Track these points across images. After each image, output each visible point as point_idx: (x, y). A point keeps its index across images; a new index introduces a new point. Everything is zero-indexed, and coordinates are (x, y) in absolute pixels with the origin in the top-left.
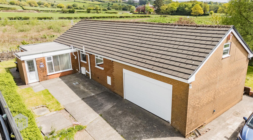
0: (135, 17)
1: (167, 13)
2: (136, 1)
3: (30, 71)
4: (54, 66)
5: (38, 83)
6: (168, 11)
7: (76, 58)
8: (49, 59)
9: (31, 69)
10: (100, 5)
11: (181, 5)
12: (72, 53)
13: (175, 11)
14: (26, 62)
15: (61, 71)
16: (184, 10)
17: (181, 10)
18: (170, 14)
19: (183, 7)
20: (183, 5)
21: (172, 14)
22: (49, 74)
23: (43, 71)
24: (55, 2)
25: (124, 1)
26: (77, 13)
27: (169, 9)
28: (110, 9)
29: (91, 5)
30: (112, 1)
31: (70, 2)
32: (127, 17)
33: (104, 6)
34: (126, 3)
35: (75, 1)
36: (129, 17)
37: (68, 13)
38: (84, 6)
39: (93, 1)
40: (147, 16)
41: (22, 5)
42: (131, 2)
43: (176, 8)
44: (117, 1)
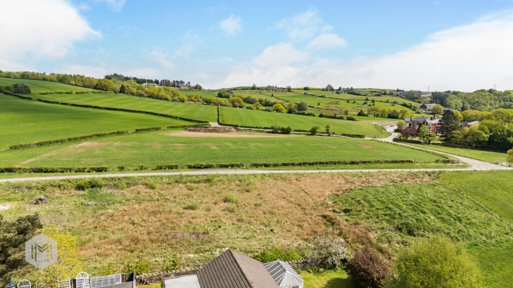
1: (467, 144)
2: (425, 93)
6: (468, 140)
11: (499, 131)
13: (483, 141)
16: (506, 140)
17: (499, 141)
18: (474, 145)
19: (505, 135)
20: (504, 132)
21: (479, 145)
24: (272, 96)
25: (400, 93)
26: (294, 133)
27: (471, 137)
28: (364, 115)
29: (333, 100)
30: (375, 92)
31: (297, 94)
32: (364, 162)
33: (358, 104)
34: (403, 98)
35: (305, 94)
36: (369, 162)
37: (279, 133)
38: (319, 104)
39: (338, 93)
40: (407, 161)
41: (221, 105)
42: (415, 96)
43: (486, 136)
44: (384, 93)
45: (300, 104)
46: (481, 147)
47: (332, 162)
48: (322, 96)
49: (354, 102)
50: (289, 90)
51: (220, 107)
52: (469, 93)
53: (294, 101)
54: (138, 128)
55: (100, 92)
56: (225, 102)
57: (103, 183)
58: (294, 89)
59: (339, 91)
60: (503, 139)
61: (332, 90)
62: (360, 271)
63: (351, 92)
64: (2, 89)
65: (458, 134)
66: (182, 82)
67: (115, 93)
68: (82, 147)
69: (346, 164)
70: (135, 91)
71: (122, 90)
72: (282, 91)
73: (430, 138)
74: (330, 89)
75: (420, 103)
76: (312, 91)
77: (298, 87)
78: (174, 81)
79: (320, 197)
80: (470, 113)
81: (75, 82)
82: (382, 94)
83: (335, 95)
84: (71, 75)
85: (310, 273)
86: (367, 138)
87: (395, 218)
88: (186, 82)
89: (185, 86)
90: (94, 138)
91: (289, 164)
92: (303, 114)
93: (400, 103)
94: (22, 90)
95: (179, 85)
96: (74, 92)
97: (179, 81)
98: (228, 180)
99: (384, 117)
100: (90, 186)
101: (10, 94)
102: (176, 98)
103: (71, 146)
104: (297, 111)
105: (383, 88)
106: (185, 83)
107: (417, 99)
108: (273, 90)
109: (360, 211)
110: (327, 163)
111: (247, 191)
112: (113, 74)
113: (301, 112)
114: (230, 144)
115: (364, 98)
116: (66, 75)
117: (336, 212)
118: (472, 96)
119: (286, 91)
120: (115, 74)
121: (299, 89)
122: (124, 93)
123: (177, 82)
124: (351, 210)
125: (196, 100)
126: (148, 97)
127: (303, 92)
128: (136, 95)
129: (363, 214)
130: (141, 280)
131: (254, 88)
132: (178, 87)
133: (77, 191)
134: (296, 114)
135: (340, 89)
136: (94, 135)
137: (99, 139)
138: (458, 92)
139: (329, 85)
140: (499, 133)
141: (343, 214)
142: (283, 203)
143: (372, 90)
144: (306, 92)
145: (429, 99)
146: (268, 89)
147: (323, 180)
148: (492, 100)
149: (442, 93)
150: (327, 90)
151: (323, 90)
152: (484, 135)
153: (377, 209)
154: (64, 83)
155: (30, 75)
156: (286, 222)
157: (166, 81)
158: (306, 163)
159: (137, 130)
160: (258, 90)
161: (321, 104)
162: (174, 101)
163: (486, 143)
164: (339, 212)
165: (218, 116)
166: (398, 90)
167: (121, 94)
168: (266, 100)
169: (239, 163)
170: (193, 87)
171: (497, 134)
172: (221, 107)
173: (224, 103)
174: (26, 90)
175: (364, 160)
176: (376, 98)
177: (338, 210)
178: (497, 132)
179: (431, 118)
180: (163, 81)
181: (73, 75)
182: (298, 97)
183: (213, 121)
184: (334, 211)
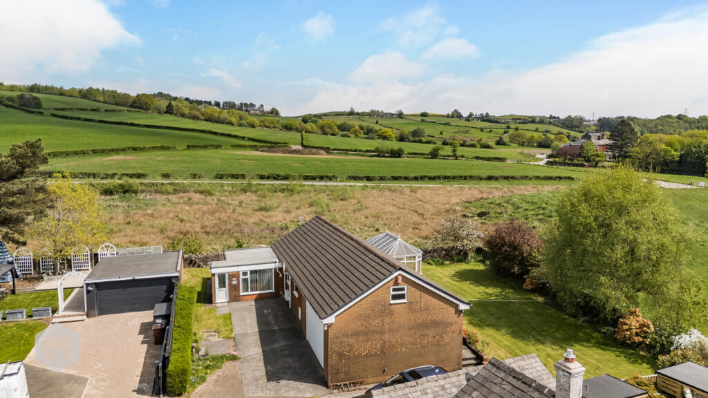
0: (531, 179)
1: (649, 167)
2: (589, 121)
3: (220, 287)
4: (251, 283)
5: (227, 304)
6: (651, 160)
7: (281, 275)
8: (245, 274)
9: (222, 284)
10: (484, 130)
11: (694, 147)
12: (275, 269)
13: (672, 162)
14: (216, 276)
15: (258, 292)
17: (694, 161)
18: (658, 168)
19: (702, 152)
20: (701, 147)
21: (666, 168)
22: (242, 294)
23: (235, 290)
24: (377, 123)
25: (553, 120)
26: (407, 157)
27: (654, 156)
28: (504, 144)
29: (462, 129)
30: (520, 119)
31: (411, 121)
32: (506, 178)
33: (495, 133)
34: (558, 126)
35: (423, 120)
36: (513, 178)
37: (386, 157)
38: (441, 133)
39: (469, 121)
40: (566, 178)
41: (306, 132)
42: (574, 123)
43: (676, 155)
44: (533, 120)
45: (415, 131)
46: (668, 170)
47: (461, 177)
48: (446, 124)
49: (491, 131)
50: (400, 115)
51: (303, 132)
52: (649, 120)
53: (408, 129)
54: (190, 144)
55: (138, 111)
56: (312, 127)
57: (140, 188)
58: (407, 115)
59: (470, 118)
60: (699, 157)
61: (460, 116)
62: (503, 246)
63: (486, 118)
64: (2, 99)
65: (637, 153)
66: (252, 105)
67: (159, 113)
68: (112, 160)
69: (481, 179)
70: (186, 111)
71: (169, 110)
72: (390, 117)
73: (598, 159)
74: (457, 115)
75: (581, 132)
76: (432, 118)
77: (413, 113)
78: (241, 104)
79: (444, 204)
80: (652, 138)
81: (104, 98)
82: (529, 122)
83: (463, 123)
84: (98, 89)
85: (432, 265)
86: (509, 162)
87: (551, 217)
88: (258, 105)
89: (257, 110)
90: (128, 151)
91: (401, 177)
92: (420, 142)
93: (553, 132)
94: (30, 103)
95: (249, 109)
96: (103, 109)
97: (249, 103)
98: (315, 191)
99: (532, 146)
100: (121, 190)
101: (14, 107)
102: (244, 122)
103: (96, 159)
104: (411, 138)
105: (530, 115)
106: (257, 107)
107: (578, 127)
108: (378, 116)
109: (501, 213)
110: (454, 178)
111: (342, 200)
112: (156, 93)
113: (417, 139)
114: (317, 163)
115: (505, 126)
116: (91, 88)
117: (468, 217)
118: (654, 123)
119: (396, 118)
120: (159, 93)
121: (414, 115)
122: (171, 114)
123: (246, 104)
124: (488, 213)
125: (272, 125)
126: (205, 120)
127: (420, 118)
128: (188, 118)
129: (505, 216)
130: (192, 261)
131: (351, 113)
132: (247, 111)
133: (103, 197)
134: (410, 141)
135: (471, 115)
136: (129, 148)
137: (136, 154)
138: (635, 118)
139: (456, 110)
140: (694, 150)
141: (476, 218)
142: (391, 209)
143: (516, 118)
144: (424, 118)
145: (594, 128)
146: (372, 114)
147: (449, 192)
148: (681, 128)
149: (612, 120)
150: (452, 117)
151: (448, 116)
152: (673, 152)
153: (526, 210)
154: (89, 99)
155: (41, 88)
156: (398, 224)
157: (230, 103)
158: (426, 177)
159: (188, 147)
160: (357, 116)
161: (444, 133)
162: (241, 125)
163: (676, 164)
164: (472, 217)
165: (302, 139)
166: (551, 117)
167: (168, 115)
168: (368, 126)
169: (331, 174)
170: (268, 113)
171: (692, 151)
172: (307, 134)
173: (310, 129)
174: (36, 104)
175: (507, 175)
176: (521, 126)
177: (470, 215)
178: (691, 149)
179: (599, 137)
180: (226, 103)
181: (101, 89)
182: (413, 124)
183: (294, 144)
184: (464, 216)
